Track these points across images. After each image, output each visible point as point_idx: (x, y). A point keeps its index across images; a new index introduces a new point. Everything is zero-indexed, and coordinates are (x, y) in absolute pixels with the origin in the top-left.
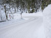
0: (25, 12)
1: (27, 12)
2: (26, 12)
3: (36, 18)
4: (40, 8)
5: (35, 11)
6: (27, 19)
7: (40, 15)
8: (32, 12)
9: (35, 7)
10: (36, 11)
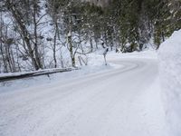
0: (114, 51)
1: (119, 49)
2: (117, 51)
3: (139, 65)
4: (152, 41)
5: (138, 48)
6: (118, 66)
7: (150, 58)
8: (131, 50)
9: (138, 38)
10: (141, 47)
